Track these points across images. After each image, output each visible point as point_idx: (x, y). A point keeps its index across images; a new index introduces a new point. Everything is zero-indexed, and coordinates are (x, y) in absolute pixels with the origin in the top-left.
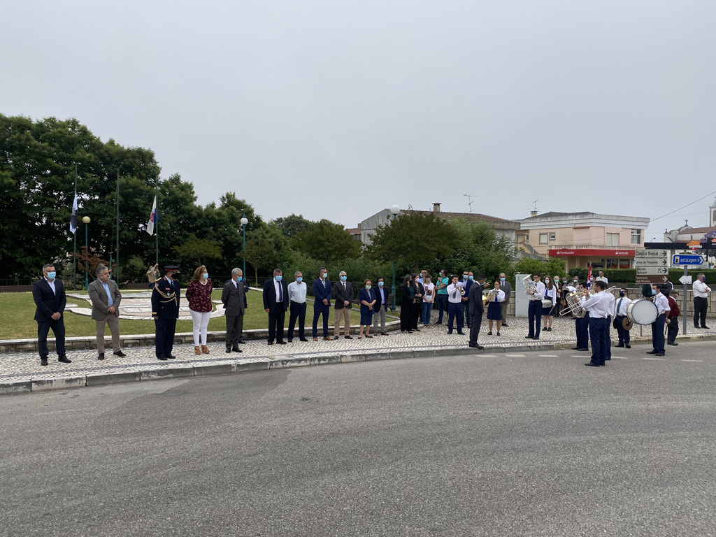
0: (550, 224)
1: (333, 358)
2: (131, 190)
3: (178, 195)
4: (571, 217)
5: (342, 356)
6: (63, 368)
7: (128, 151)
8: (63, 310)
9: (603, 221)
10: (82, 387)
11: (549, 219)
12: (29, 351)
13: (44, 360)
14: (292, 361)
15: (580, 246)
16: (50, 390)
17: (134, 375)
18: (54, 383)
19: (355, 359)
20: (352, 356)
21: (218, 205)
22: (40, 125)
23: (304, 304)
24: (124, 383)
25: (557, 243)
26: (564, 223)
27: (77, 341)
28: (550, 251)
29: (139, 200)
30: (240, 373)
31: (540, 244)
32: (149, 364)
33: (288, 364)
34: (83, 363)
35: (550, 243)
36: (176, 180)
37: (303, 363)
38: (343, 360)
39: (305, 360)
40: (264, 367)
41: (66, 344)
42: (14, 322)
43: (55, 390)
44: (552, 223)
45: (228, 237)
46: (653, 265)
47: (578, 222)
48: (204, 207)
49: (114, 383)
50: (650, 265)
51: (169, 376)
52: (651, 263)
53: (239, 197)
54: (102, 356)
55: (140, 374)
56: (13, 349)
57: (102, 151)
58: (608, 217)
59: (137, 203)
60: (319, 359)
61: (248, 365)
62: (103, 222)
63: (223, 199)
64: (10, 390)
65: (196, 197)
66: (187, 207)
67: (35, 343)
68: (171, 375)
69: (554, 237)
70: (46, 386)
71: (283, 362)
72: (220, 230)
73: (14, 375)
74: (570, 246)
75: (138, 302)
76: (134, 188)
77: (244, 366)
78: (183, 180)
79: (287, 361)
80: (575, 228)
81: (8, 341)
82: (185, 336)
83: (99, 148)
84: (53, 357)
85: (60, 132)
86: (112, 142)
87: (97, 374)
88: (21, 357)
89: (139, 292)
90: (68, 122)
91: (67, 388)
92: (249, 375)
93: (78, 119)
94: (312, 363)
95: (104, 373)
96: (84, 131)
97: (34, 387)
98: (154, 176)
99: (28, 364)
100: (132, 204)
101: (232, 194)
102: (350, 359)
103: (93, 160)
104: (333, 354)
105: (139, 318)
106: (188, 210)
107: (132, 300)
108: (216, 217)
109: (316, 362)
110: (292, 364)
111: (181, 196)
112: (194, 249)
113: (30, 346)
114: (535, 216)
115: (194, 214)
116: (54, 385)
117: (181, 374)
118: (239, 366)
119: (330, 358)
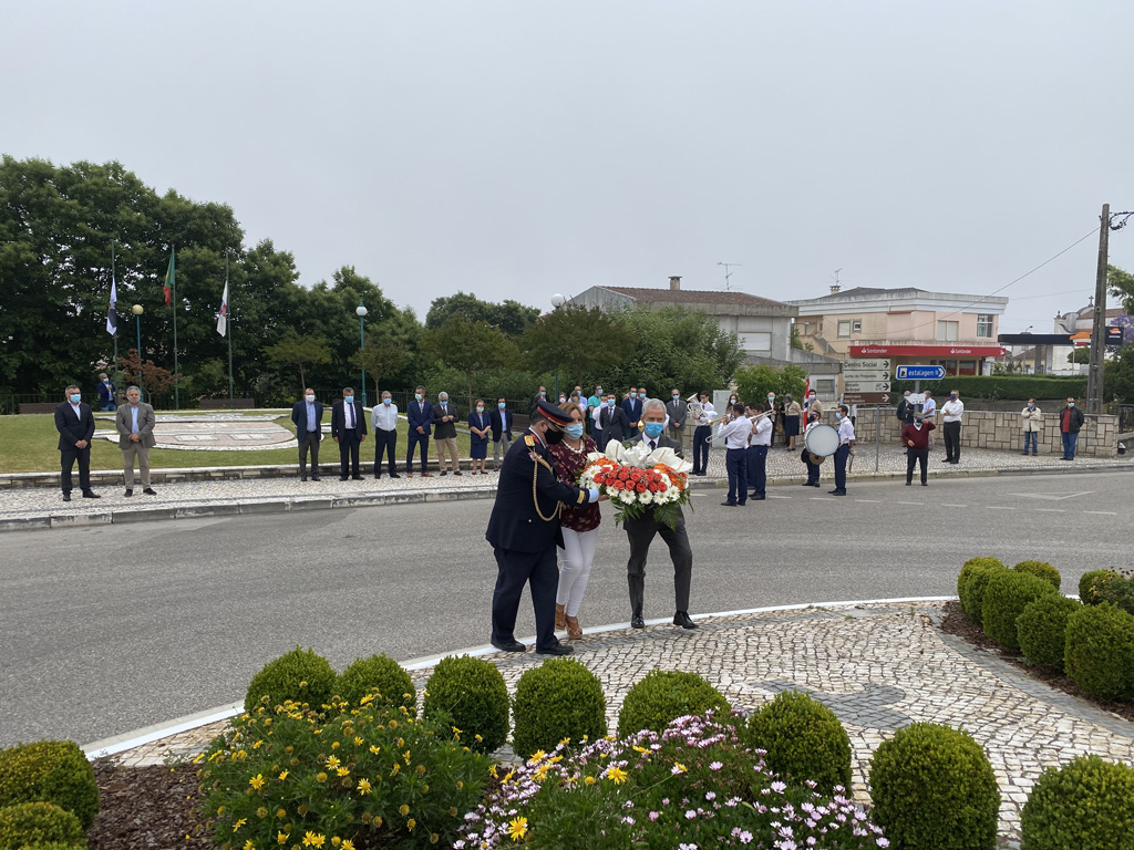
0: (854, 307)
1: (415, 496)
2: (199, 266)
3: (270, 271)
4: (885, 297)
5: (426, 494)
6: (88, 504)
7: (195, 208)
8: (91, 438)
9: (933, 303)
10: (108, 524)
11: (853, 298)
12: (51, 486)
13: (67, 497)
14: (361, 499)
15: (895, 341)
16: (72, 527)
17: (168, 512)
18: (76, 519)
19: (444, 498)
20: (441, 494)
21: (331, 285)
22: (66, 173)
23: (394, 432)
24: (156, 520)
25: (863, 337)
26: (874, 305)
27: (107, 475)
28: (852, 348)
29: (212, 280)
30: (296, 511)
31: (839, 337)
32: (187, 501)
33: (356, 503)
34: (111, 500)
35: (853, 337)
36: (266, 249)
37: (375, 502)
38: (428, 498)
39: (379, 498)
40: (326, 506)
41: (91, 479)
42: (34, 452)
43: (77, 526)
44: (857, 305)
45: (344, 333)
46: (869, 379)
47: (895, 303)
48: (310, 289)
49: (144, 521)
50: (865, 379)
51: (210, 513)
52: (867, 377)
53: (360, 273)
54: (129, 493)
55: (175, 511)
56: (32, 484)
57: (158, 209)
58: (941, 297)
59: (209, 285)
60: (397, 497)
61: (305, 503)
62: (160, 312)
63: (337, 277)
64: (27, 526)
65: (298, 274)
66: (282, 289)
67: (57, 477)
68: (211, 513)
69: (859, 326)
70: (67, 522)
71: (349, 500)
72: (333, 321)
73: (31, 511)
74: (881, 340)
75: (197, 428)
76: (204, 263)
77: (300, 504)
78: (277, 249)
79: (355, 499)
80: (890, 313)
81: (26, 475)
82: (243, 471)
83: (153, 205)
84: (77, 492)
85: (95, 184)
86: (172, 195)
87: (126, 510)
88: (41, 492)
89: (204, 414)
90: (107, 167)
91: (91, 525)
92: (305, 514)
93: (121, 163)
94: (388, 501)
95: (132, 509)
96: (132, 182)
97: (53, 522)
98: (236, 244)
99: (48, 500)
100: (202, 286)
101: (350, 268)
102: (437, 498)
103: (143, 222)
104: (416, 492)
105: (192, 448)
106: (283, 293)
107: (190, 425)
108: (326, 304)
109: (393, 500)
110: (362, 503)
111: (273, 273)
112: (291, 351)
113: (52, 481)
114: (837, 295)
115: (293, 299)
116: (76, 522)
117: (223, 512)
118: (294, 504)
119: (410, 497)
